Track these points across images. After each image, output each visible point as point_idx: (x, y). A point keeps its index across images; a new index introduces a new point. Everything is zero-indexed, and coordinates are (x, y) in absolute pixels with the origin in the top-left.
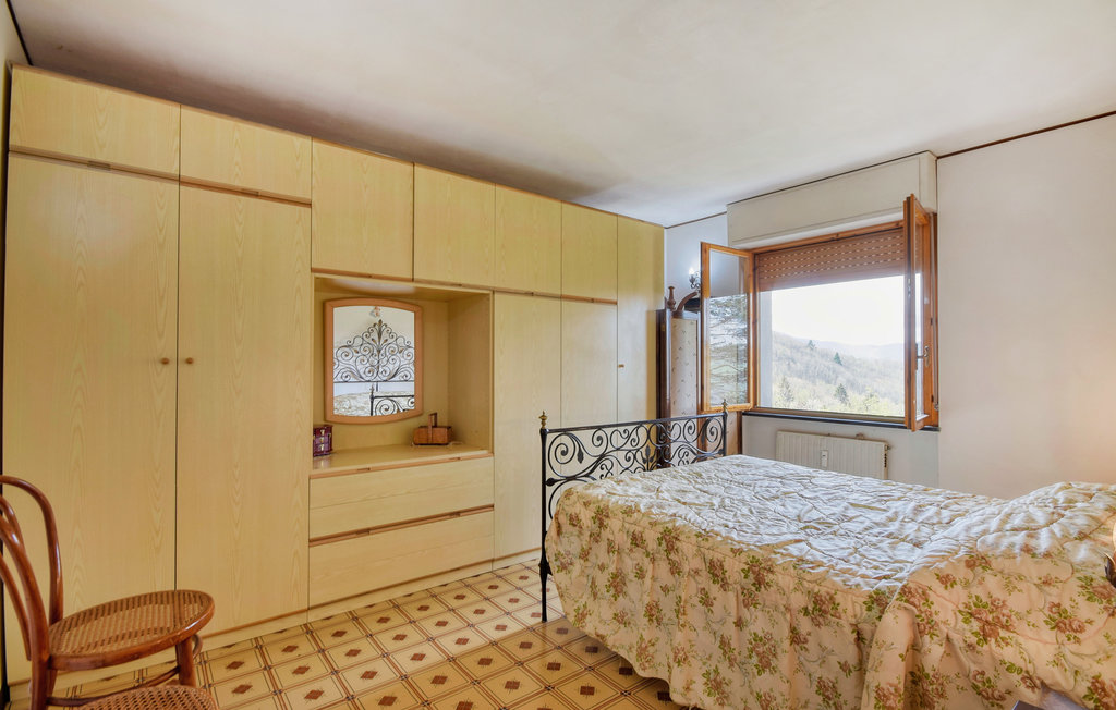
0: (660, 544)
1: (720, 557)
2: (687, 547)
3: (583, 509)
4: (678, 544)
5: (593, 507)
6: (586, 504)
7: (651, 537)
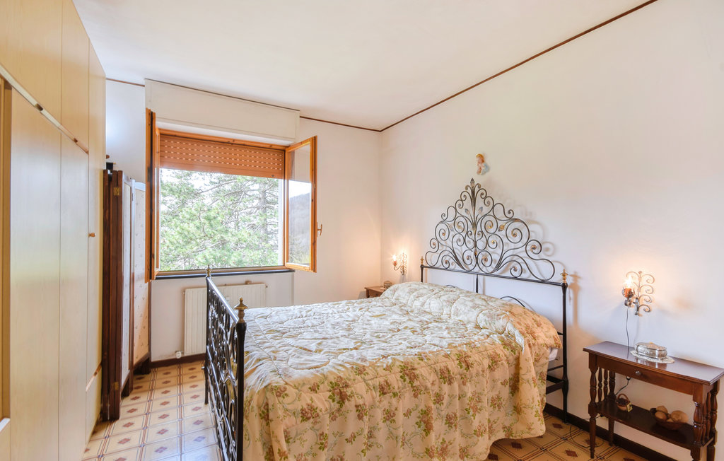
0: (405, 381)
1: (444, 364)
2: (422, 371)
3: (314, 396)
4: (417, 372)
5: (325, 387)
6: (314, 389)
7: (395, 379)
